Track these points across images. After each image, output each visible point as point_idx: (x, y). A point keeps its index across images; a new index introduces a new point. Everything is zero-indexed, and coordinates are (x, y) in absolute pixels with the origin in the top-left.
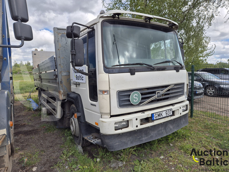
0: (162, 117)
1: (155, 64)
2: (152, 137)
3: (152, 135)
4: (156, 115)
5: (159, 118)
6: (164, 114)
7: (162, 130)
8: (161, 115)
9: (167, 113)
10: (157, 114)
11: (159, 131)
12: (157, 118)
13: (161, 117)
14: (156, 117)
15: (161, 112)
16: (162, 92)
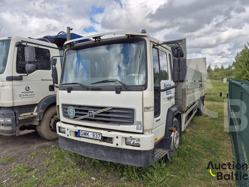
0: (88, 137)
1: (93, 84)
2: (80, 151)
3: (81, 149)
4: (82, 133)
5: (85, 136)
6: (91, 135)
7: (90, 150)
8: (87, 134)
9: (94, 136)
10: (83, 131)
11: (88, 150)
12: (83, 136)
13: (86, 137)
14: (82, 134)
15: (88, 132)
16: (94, 113)
